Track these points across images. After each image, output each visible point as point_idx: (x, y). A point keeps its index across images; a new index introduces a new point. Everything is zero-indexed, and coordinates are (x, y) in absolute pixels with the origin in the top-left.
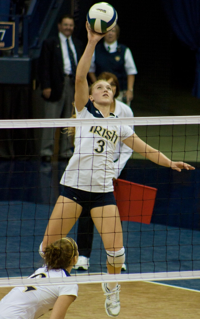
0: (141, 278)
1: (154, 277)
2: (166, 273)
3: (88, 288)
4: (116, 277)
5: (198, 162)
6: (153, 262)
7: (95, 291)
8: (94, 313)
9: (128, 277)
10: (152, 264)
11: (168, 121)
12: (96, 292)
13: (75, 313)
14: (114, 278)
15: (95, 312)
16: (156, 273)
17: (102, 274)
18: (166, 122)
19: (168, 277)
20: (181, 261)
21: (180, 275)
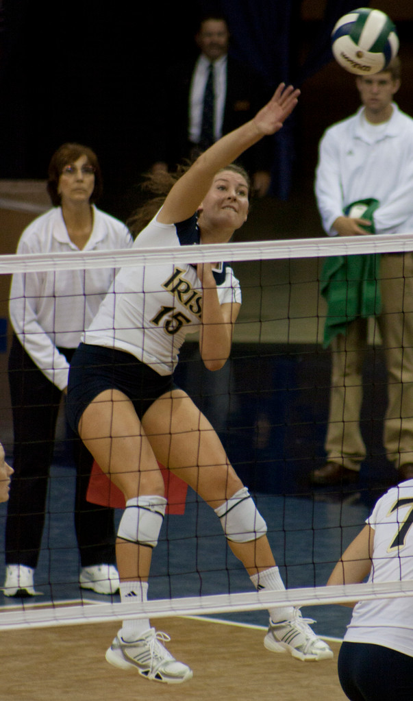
0: (173, 609)
1: (201, 607)
2: (227, 595)
3: (50, 636)
4: (115, 610)
5: (290, 342)
6: (198, 572)
7: (65, 641)
8: (67, 692)
9: (141, 608)
10: (197, 575)
11: (220, 255)
12: (69, 644)
13: (24, 694)
14: (111, 611)
15: (68, 690)
16: (204, 598)
17: (82, 604)
18: (215, 255)
19: (231, 606)
20: (259, 569)
21: (259, 600)
